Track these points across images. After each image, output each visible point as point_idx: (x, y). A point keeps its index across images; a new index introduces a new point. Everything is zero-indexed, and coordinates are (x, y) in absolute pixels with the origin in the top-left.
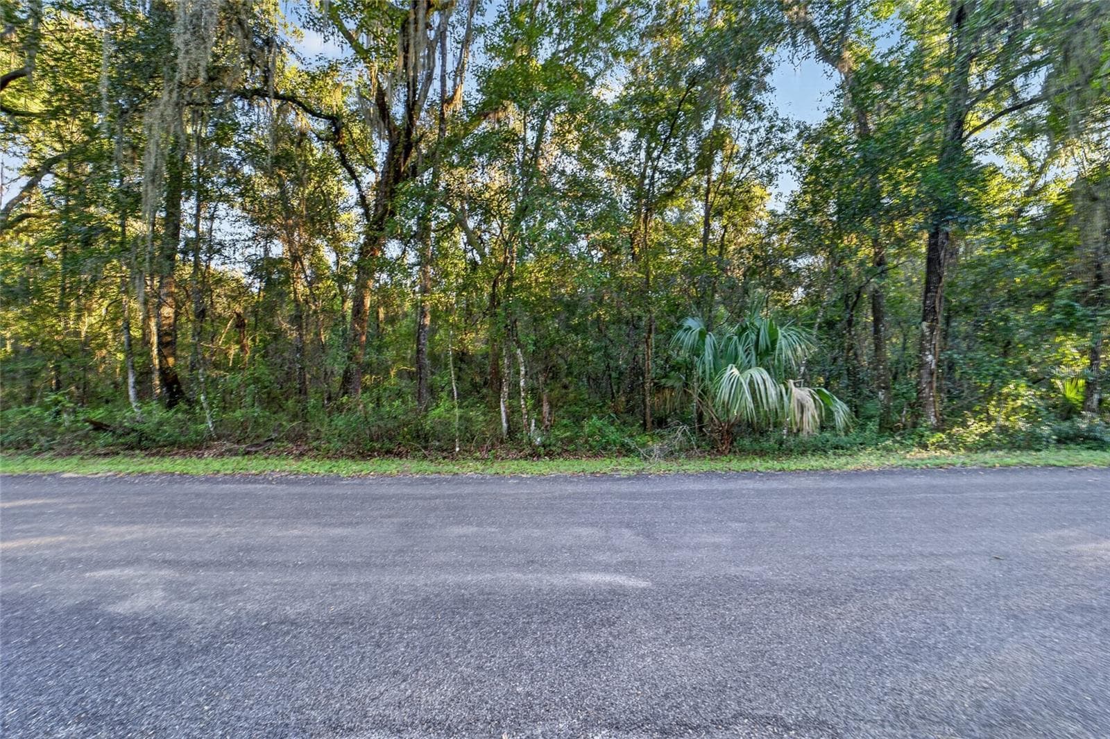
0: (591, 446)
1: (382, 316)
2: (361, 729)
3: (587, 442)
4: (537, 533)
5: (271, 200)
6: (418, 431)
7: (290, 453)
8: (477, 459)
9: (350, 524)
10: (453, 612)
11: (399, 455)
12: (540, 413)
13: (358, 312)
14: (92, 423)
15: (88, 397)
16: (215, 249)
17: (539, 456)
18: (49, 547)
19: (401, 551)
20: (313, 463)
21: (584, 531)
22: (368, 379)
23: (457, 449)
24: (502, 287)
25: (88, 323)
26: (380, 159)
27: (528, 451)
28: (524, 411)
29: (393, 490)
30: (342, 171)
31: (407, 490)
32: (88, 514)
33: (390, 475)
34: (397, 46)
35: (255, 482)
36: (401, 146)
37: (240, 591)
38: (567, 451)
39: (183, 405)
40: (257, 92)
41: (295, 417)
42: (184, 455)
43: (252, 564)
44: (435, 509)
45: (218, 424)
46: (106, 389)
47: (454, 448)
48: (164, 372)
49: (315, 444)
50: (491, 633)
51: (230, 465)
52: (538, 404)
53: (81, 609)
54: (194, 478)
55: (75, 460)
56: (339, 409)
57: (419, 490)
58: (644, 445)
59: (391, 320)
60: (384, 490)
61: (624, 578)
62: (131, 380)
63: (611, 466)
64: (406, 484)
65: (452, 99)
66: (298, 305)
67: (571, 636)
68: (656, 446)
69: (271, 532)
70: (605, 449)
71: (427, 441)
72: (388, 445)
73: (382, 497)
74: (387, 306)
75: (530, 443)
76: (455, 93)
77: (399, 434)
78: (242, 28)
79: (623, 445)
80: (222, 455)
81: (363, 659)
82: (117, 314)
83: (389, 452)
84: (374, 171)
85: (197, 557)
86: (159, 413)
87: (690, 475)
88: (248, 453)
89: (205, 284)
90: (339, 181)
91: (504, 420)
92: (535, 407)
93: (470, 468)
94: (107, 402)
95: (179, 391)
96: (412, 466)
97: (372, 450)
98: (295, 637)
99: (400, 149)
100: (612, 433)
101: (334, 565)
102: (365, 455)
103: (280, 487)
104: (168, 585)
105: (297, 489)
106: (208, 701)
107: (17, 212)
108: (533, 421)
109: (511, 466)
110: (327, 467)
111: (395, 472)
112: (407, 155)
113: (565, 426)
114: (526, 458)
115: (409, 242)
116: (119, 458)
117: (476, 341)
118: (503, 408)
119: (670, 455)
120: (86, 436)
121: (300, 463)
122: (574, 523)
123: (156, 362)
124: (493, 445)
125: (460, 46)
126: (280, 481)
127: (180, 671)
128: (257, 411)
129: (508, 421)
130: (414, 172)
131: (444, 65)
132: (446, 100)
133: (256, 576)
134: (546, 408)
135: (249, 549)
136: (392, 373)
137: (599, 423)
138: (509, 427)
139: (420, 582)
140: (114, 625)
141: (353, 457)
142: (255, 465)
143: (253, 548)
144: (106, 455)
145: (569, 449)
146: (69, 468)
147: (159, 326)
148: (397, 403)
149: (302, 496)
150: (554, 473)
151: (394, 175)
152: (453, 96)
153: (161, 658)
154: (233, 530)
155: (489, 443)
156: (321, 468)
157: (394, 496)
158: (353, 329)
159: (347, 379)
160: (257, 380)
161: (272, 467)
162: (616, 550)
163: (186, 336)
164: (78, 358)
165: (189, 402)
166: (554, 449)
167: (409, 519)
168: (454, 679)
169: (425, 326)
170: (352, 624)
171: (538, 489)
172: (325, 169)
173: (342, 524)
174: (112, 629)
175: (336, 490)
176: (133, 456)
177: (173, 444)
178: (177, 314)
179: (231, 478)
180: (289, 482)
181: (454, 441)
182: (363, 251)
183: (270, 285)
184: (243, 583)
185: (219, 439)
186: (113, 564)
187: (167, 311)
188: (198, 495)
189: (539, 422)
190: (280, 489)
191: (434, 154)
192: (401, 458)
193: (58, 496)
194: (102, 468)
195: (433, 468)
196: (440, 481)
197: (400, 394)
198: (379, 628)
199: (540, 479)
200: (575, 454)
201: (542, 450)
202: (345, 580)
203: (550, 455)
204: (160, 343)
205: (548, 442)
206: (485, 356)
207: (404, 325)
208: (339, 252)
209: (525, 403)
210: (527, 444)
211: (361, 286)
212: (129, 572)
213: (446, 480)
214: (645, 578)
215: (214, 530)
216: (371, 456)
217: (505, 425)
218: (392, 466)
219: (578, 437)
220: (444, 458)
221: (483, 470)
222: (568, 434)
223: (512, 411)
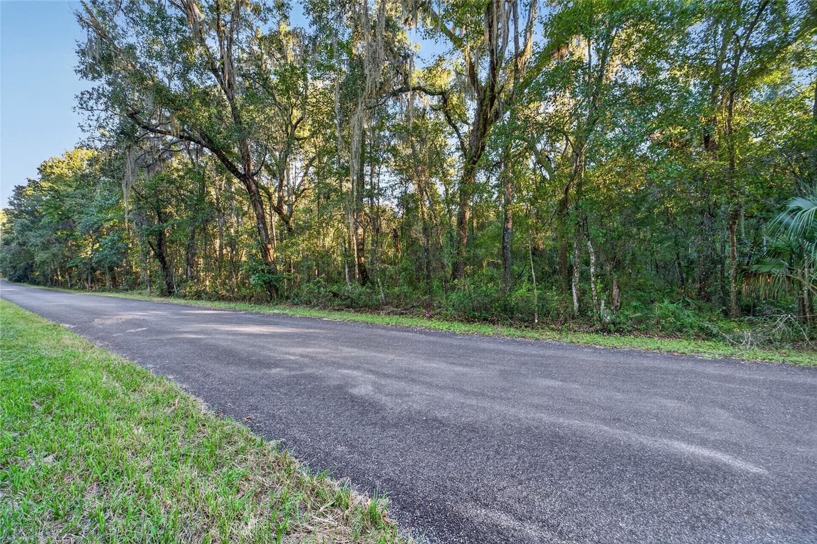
0: (663, 327)
1: (475, 225)
2: (494, 507)
3: (658, 323)
4: (619, 396)
5: (408, 157)
6: (505, 306)
7: (424, 315)
8: (553, 330)
9: (467, 365)
10: (552, 444)
11: (493, 322)
12: (610, 295)
13: (462, 223)
14: (333, 293)
15: (330, 280)
16: (381, 193)
17: (609, 332)
18: (324, 354)
19: (503, 390)
20: (439, 323)
21: (671, 404)
22: (468, 269)
23: (536, 321)
24: (572, 191)
25: (328, 241)
26: (471, 115)
27: (598, 326)
28: (594, 293)
29: (492, 346)
30: (449, 129)
31: (502, 347)
32: (336, 340)
33: (488, 336)
34: (484, 26)
35: (409, 331)
36: (487, 99)
37: (408, 395)
38: (637, 329)
39: (369, 284)
40: (401, 90)
41: (425, 293)
42: (371, 313)
43: (413, 380)
44: (525, 364)
45: (386, 295)
46: (335, 276)
47: (534, 320)
48: (360, 265)
49: (438, 310)
50: (588, 469)
51: (394, 320)
52: (606, 288)
53: (340, 387)
54: (378, 327)
55: (327, 312)
56: (453, 288)
57: (511, 348)
58: (729, 331)
59: (482, 227)
60: (485, 345)
61: (728, 457)
62: (347, 270)
63: (690, 348)
64: (500, 343)
65: (524, 51)
66: (425, 222)
67: (672, 495)
68: (747, 333)
69: (421, 363)
70: (681, 331)
71: (512, 314)
72: (484, 314)
73: (484, 350)
74: (478, 217)
75: (600, 319)
76: (526, 46)
77: (492, 307)
78: (393, 53)
79: (702, 329)
80: (389, 314)
81: (488, 459)
82: (338, 235)
83: (485, 319)
84: (468, 124)
85: (384, 370)
86: (360, 289)
87: (804, 368)
88: (402, 314)
89: (378, 213)
90: (445, 137)
91: (575, 301)
92: (604, 289)
93: (549, 336)
94: (337, 282)
95: (367, 277)
96: (504, 331)
97: (474, 317)
98: (442, 431)
99: (487, 102)
100: (689, 317)
101: (461, 391)
102: (470, 320)
103: (421, 336)
104: (374, 383)
105: (432, 339)
106: (402, 455)
107: (302, 188)
108: (603, 302)
109: (584, 338)
110: (447, 326)
111: (491, 333)
112: (492, 105)
113: (635, 307)
114: (597, 332)
115: (492, 170)
116: (343, 312)
117: (545, 239)
118: (574, 291)
119: (769, 343)
120: (330, 300)
121: (431, 322)
122: (656, 394)
123: (356, 260)
124: (566, 320)
125: (528, 8)
126: (421, 332)
127: (385, 434)
128: (405, 288)
129: (579, 301)
130: (497, 115)
131: (516, 28)
132: (519, 54)
133: (417, 388)
134: (615, 291)
135: (411, 371)
136: (484, 265)
137: (672, 307)
138: (580, 306)
139: (522, 415)
140: (353, 399)
141: (462, 321)
142: (405, 321)
143: (412, 371)
144: (338, 310)
145: (641, 327)
146: (326, 315)
147: (357, 240)
148: (490, 285)
149: (434, 343)
150: (627, 348)
151: (484, 121)
152: (524, 50)
153: (376, 424)
154: (400, 358)
155: (562, 318)
156: (444, 326)
157: (494, 350)
158: (458, 234)
159: (456, 268)
160: (405, 270)
161: (415, 323)
162: (713, 428)
163: (368, 246)
164: (325, 259)
165: (372, 283)
166: (624, 327)
167: (507, 368)
168: (560, 496)
169: (508, 229)
170: (478, 433)
171: (613, 359)
172: (437, 130)
173: (461, 364)
174: (353, 402)
175: (455, 342)
176: (349, 312)
177: (366, 306)
178: (364, 232)
179: (396, 328)
180: (426, 333)
181: (533, 315)
182: (463, 182)
183: (408, 210)
184: (410, 391)
185: (387, 304)
186: (349, 368)
187: (360, 231)
188: (381, 336)
189: (608, 303)
190: (423, 337)
191: (511, 99)
192: (494, 324)
193: (324, 329)
194: (337, 316)
195: (519, 333)
196: (526, 344)
197: (491, 279)
198: (496, 440)
199: (614, 350)
200: (646, 332)
201: (612, 327)
202: (469, 402)
203: (620, 331)
204: (358, 250)
205: (618, 320)
206: (554, 249)
207: (491, 230)
208: (447, 183)
209: (595, 287)
210: (597, 320)
211: (463, 205)
212: (355, 373)
213: (530, 343)
214: (756, 463)
215: (391, 357)
216: (474, 322)
217: (576, 304)
218: (488, 329)
219: (648, 319)
220: (526, 327)
221: (560, 339)
222: (638, 314)
223: (583, 293)
